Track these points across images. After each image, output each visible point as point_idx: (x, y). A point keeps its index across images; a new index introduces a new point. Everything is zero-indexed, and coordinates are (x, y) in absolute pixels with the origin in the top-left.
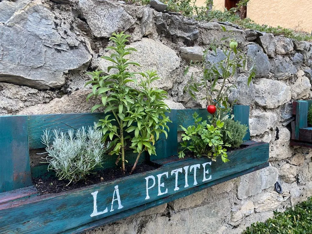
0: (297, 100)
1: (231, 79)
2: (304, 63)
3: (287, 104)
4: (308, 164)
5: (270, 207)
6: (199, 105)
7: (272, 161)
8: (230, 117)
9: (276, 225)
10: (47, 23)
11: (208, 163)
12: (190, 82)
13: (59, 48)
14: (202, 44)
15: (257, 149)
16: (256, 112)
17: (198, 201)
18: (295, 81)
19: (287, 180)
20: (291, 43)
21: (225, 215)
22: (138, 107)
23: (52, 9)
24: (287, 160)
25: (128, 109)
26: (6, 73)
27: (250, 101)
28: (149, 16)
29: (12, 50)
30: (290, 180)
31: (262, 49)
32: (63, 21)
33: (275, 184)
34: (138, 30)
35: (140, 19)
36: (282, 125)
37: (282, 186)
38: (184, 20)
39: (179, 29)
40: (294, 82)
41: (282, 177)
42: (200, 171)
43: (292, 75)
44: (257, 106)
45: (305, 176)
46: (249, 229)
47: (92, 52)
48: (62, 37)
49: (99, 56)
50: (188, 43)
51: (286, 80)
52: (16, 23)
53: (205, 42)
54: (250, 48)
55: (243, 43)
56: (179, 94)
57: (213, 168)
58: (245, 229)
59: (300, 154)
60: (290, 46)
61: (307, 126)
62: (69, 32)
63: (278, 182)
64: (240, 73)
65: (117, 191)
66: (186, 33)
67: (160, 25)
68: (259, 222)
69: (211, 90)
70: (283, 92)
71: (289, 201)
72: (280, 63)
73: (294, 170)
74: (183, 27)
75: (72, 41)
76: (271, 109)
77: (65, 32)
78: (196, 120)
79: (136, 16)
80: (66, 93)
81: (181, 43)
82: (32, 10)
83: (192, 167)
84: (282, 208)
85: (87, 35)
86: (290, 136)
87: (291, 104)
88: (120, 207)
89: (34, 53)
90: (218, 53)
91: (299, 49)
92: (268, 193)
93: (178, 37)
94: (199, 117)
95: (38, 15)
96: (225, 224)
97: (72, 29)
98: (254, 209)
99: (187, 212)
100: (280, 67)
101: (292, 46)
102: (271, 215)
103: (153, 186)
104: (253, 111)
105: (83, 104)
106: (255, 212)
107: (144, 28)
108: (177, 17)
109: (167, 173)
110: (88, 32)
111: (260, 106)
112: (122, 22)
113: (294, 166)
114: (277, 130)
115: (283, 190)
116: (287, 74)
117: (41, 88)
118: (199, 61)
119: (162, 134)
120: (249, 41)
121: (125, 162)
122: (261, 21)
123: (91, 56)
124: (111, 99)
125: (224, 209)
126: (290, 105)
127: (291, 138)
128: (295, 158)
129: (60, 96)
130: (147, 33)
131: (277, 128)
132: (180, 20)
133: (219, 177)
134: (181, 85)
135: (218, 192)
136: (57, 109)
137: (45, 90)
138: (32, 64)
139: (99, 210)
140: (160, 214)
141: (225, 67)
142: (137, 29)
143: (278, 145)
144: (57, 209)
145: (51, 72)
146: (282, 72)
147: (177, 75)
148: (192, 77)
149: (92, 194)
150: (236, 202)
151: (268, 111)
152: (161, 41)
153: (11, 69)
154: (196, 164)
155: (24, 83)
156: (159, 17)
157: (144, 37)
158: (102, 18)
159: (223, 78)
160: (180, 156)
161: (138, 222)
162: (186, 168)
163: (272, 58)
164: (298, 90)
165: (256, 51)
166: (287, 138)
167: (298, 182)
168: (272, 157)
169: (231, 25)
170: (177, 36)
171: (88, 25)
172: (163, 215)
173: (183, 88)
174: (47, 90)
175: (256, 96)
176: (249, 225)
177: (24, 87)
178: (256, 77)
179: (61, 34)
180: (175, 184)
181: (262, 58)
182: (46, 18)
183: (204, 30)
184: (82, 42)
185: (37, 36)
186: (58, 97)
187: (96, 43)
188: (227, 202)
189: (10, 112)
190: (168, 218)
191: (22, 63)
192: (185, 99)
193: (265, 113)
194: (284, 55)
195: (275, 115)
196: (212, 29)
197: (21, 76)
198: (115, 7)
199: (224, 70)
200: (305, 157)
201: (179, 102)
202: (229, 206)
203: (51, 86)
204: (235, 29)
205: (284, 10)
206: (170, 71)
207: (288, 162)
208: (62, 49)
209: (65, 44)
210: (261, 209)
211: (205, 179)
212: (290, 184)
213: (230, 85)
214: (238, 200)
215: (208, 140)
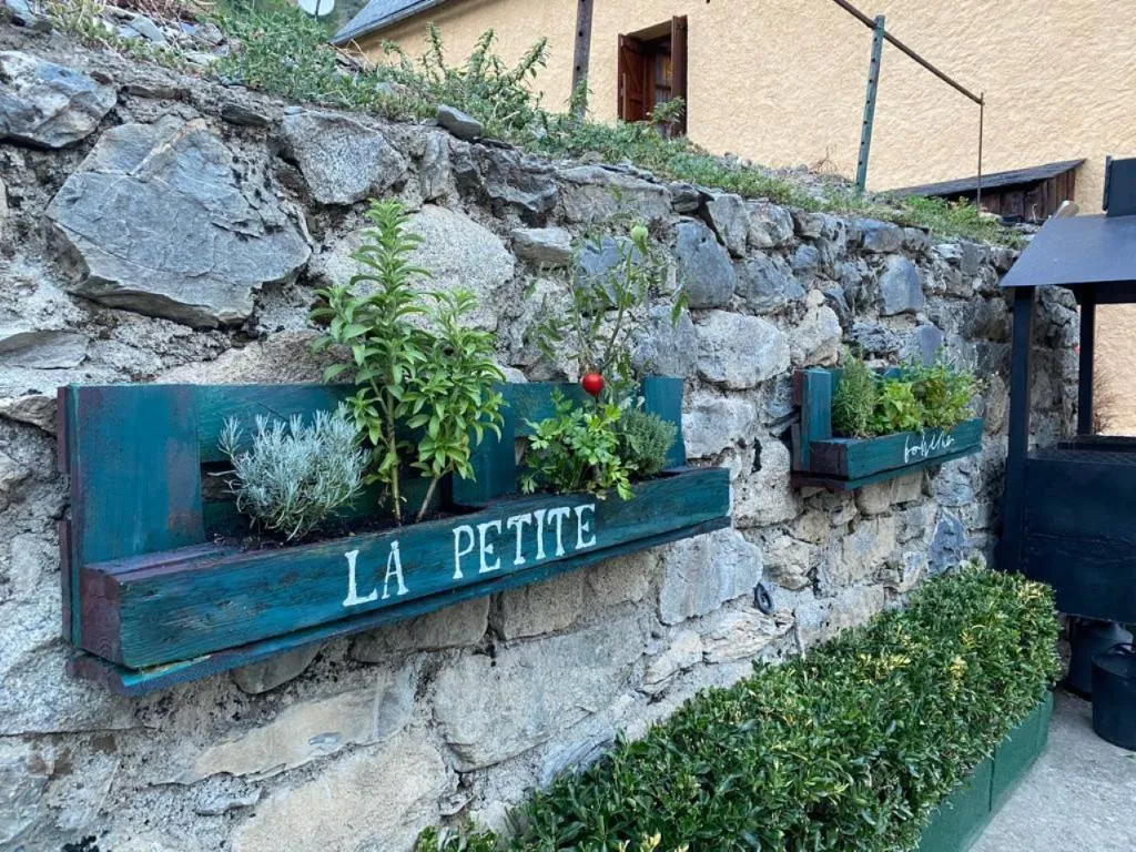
0: (807, 367)
1: (636, 311)
2: (823, 271)
3: (779, 378)
4: (841, 540)
5: (743, 649)
6: (561, 375)
7: (746, 528)
8: (635, 402)
9: (757, 693)
10: (217, 172)
11: (586, 506)
12: (538, 316)
13: (243, 231)
14: (565, 221)
15: (700, 482)
16: (702, 398)
17: (563, 618)
18: (802, 319)
19: (787, 581)
20: (788, 220)
21: (630, 661)
22: (434, 370)
23: (226, 138)
24: (786, 527)
25: (413, 374)
26: (134, 289)
27: (684, 370)
28: (441, 152)
29: (148, 235)
30: (793, 580)
31: (713, 236)
32: (251, 166)
33: (756, 590)
34: (414, 186)
35: (417, 159)
36: (771, 434)
37: (773, 597)
38: (522, 160)
39: (511, 182)
40: (799, 322)
41: (772, 571)
42: (570, 523)
43: (790, 301)
44: (704, 381)
45: (834, 572)
46: (690, 703)
47: (310, 240)
48: (251, 206)
49: (324, 249)
50: (532, 219)
51: (777, 315)
52: (155, 173)
53: (571, 216)
54: (682, 232)
55: (664, 219)
56: (513, 347)
57: (598, 519)
58: (682, 706)
59: (817, 512)
60: (783, 228)
61: (830, 435)
62: (265, 194)
63: (763, 583)
64: (659, 296)
65: (396, 553)
66: (524, 194)
67: (464, 173)
68: (716, 687)
69: (588, 338)
70: (767, 347)
71: (793, 637)
72: (760, 271)
73: (803, 554)
74: (519, 178)
75: (270, 213)
76: (738, 391)
77: (258, 194)
78: (559, 408)
79: (410, 153)
80: (255, 338)
81: (513, 218)
82: (188, 143)
83: (552, 513)
84: (776, 655)
85: (299, 198)
86: (789, 463)
87: (791, 378)
88: (402, 590)
89: (192, 243)
90: (605, 244)
91: (808, 234)
92: (737, 613)
93: (507, 204)
94: (564, 400)
95: (198, 155)
96: (628, 691)
97: (267, 185)
98: (704, 653)
99: (535, 647)
100: (761, 281)
101: (789, 225)
102: (746, 671)
103: (469, 549)
104: (694, 394)
105: (294, 365)
106: (707, 663)
107: (428, 182)
108: (504, 154)
109: (498, 524)
110: (301, 191)
111: (710, 382)
112: (379, 169)
113: (802, 543)
114: (758, 447)
115: (776, 606)
116: (777, 299)
117: (201, 324)
118: (559, 264)
119: (489, 433)
120: (681, 214)
121: (401, 500)
122: (732, 125)
123: (310, 250)
124: (372, 352)
125: (626, 646)
126: (788, 380)
127: (791, 467)
128: (805, 522)
129: (240, 344)
130: (435, 194)
131: (756, 440)
132: (513, 162)
133: (613, 543)
134: (516, 324)
135: (610, 600)
136: (239, 374)
137: (207, 329)
138: (187, 268)
139: (359, 594)
140: (470, 647)
141: (620, 284)
142: (411, 185)
143: (759, 486)
144: (281, 582)
145: (224, 286)
146: (764, 294)
147: (508, 298)
148: (543, 304)
149: (347, 555)
150: (657, 631)
151: (731, 397)
152: (467, 212)
153: (145, 279)
154: (561, 506)
155: (165, 313)
156: (463, 154)
157: (427, 202)
158: (335, 159)
159: (617, 309)
160: (525, 489)
161: (419, 667)
162: (539, 514)
163: (740, 257)
164: (808, 343)
165: (697, 240)
166: (781, 468)
167: (816, 590)
168: (746, 517)
169: (634, 174)
170: (504, 201)
171: (301, 173)
172: (477, 652)
173: (522, 332)
174: (211, 328)
175: (699, 357)
176: (691, 696)
177: (164, 322)
178: (700, 306)
179: (248, 197)
180: (515, 550)
181: (713, 260)
182: (216, 161)
183: (568, 185)
184: (290, 216)
185: (199, 204)
186: (234, 347)
187: (317, 217)
188: (633, 627)
189: (136, 378)
190: (489, 660)
191: (168, 266)
192: (528, 361)
193: (723, 400)
194: (769, 251)
195: (749, 406)
196: (588, 184)
197: (166, 294)
198: (364, 132)
199: (618, 290)
200: (832, 521)
201: (514, 366)
202: (638, 640)
203: (222, 319)
204: (645, 184)
205: (797, 98)
206: (492, 287)
207: (786, 533)
208: (251, 232)
209: (256, 222)
210: (719, 654)
211: (580, 545)
212: (794, 593)
213: (633, 325)
214: (660, 625)
215: (588, 452)
